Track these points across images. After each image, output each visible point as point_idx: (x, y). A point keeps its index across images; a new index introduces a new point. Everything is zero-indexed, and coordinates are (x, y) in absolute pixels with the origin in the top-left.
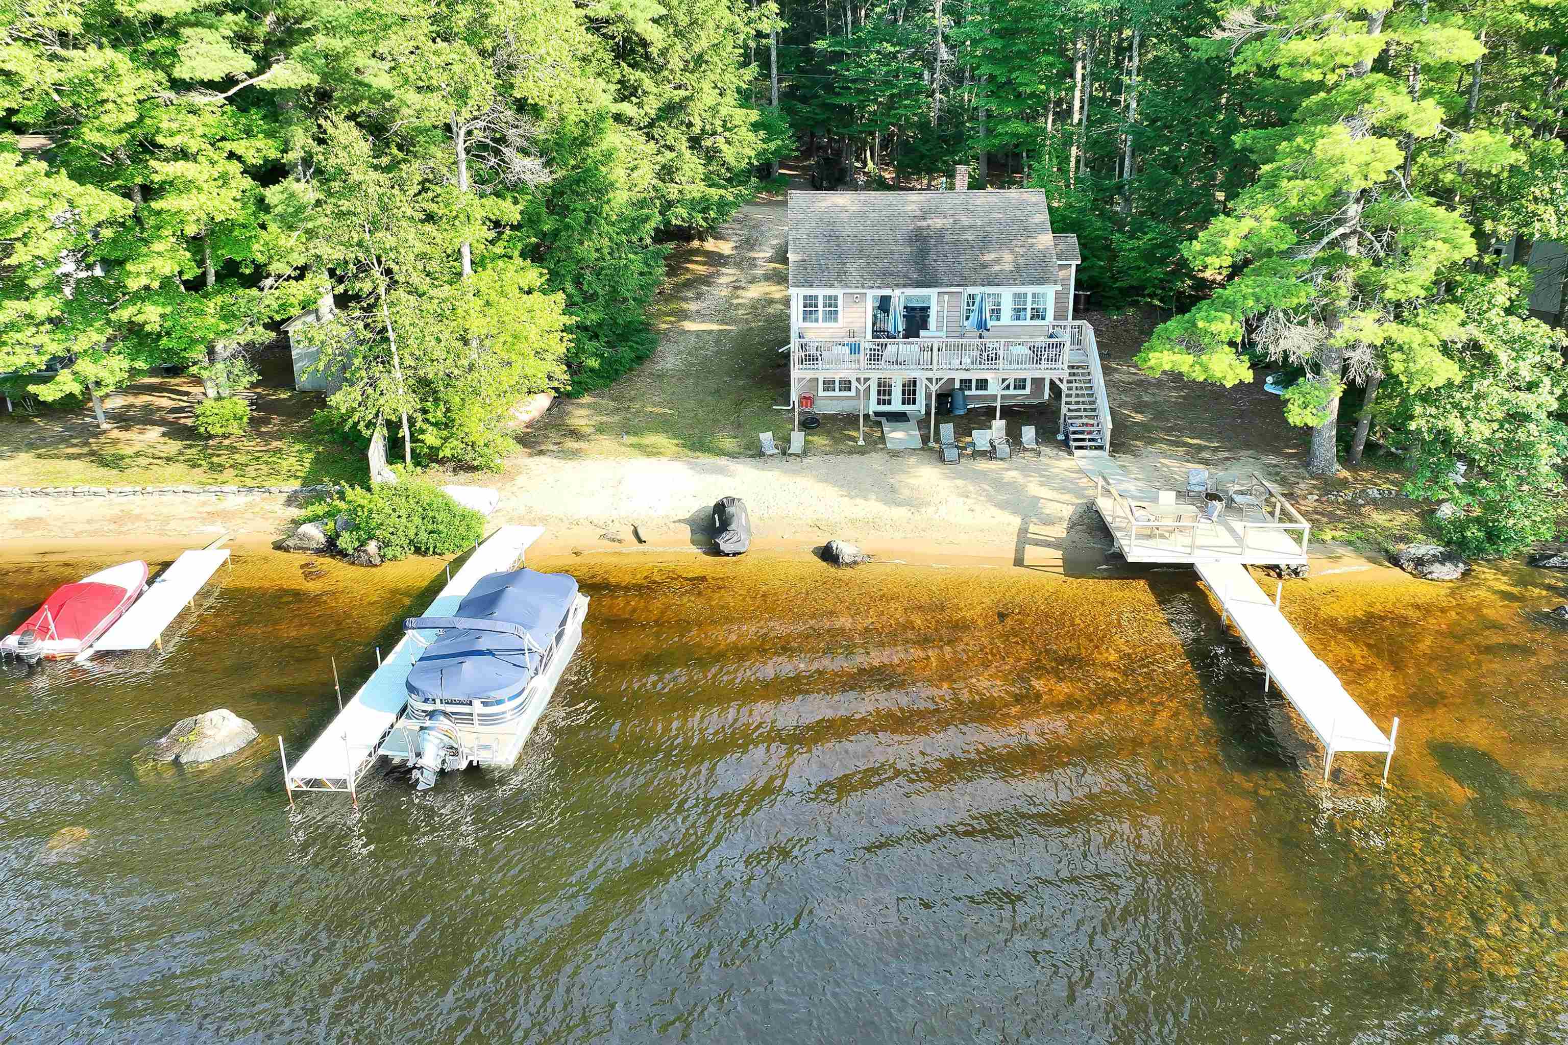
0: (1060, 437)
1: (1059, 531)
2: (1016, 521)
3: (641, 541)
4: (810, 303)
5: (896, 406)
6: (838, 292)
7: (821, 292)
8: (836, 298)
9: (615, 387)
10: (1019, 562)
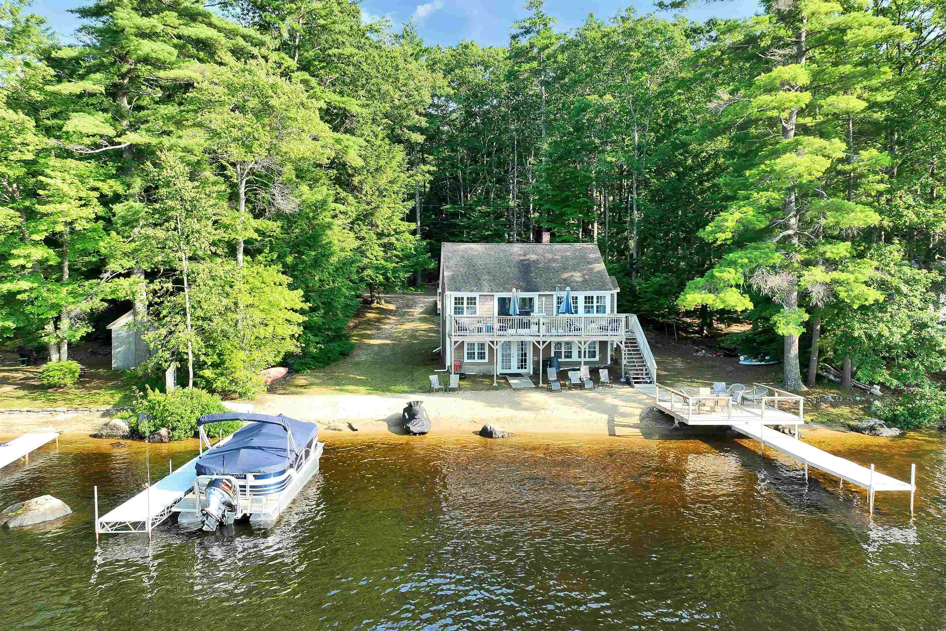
0: (623, 380)
1: (636, 420)
2: (606, 417)
3: (354, 430)
4: (458, 301)
5: (514, 369)
6: (476, 295)
7: (465, 295)
8: (475, 298)
9: (328, 369)
10: (612, 434)
